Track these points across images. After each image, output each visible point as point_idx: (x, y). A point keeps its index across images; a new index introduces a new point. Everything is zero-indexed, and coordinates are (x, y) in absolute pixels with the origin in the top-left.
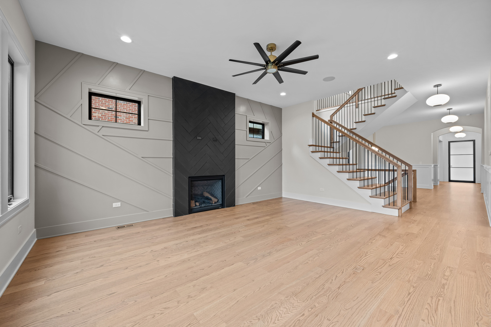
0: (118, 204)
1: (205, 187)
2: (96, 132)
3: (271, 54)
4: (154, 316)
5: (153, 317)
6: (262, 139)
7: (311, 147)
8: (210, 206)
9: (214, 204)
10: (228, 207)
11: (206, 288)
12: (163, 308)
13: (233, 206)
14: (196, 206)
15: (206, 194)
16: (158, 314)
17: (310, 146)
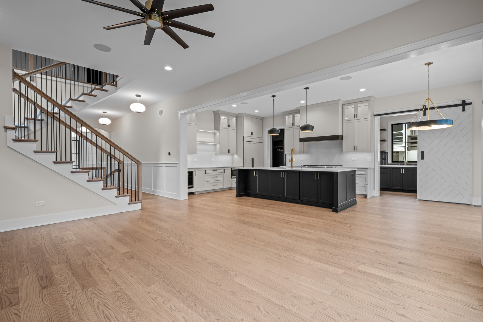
4: (354, 319)
5: (356, 319)
11: (292, 296)
12: (341, 317)
16: (350, 318)
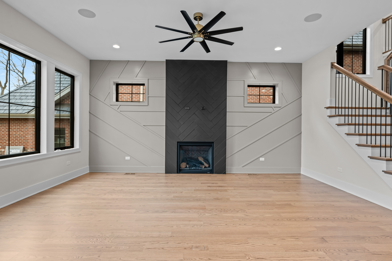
0: (128, 158)
1: (201, 152)
2: (116, 109)
3: (198, 23)
6: (273, 103)
7: (329, 110)
8: (199, 169)
9: (204, 168)
10: (217, 174)
13: (223, 174)
14: (186, 167)
15: (201, 159)
17: (327, 108)
